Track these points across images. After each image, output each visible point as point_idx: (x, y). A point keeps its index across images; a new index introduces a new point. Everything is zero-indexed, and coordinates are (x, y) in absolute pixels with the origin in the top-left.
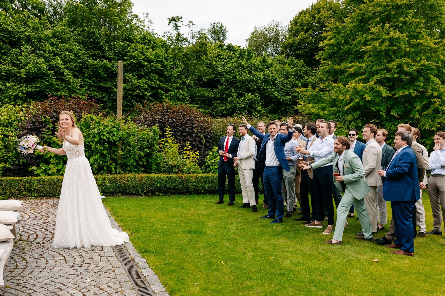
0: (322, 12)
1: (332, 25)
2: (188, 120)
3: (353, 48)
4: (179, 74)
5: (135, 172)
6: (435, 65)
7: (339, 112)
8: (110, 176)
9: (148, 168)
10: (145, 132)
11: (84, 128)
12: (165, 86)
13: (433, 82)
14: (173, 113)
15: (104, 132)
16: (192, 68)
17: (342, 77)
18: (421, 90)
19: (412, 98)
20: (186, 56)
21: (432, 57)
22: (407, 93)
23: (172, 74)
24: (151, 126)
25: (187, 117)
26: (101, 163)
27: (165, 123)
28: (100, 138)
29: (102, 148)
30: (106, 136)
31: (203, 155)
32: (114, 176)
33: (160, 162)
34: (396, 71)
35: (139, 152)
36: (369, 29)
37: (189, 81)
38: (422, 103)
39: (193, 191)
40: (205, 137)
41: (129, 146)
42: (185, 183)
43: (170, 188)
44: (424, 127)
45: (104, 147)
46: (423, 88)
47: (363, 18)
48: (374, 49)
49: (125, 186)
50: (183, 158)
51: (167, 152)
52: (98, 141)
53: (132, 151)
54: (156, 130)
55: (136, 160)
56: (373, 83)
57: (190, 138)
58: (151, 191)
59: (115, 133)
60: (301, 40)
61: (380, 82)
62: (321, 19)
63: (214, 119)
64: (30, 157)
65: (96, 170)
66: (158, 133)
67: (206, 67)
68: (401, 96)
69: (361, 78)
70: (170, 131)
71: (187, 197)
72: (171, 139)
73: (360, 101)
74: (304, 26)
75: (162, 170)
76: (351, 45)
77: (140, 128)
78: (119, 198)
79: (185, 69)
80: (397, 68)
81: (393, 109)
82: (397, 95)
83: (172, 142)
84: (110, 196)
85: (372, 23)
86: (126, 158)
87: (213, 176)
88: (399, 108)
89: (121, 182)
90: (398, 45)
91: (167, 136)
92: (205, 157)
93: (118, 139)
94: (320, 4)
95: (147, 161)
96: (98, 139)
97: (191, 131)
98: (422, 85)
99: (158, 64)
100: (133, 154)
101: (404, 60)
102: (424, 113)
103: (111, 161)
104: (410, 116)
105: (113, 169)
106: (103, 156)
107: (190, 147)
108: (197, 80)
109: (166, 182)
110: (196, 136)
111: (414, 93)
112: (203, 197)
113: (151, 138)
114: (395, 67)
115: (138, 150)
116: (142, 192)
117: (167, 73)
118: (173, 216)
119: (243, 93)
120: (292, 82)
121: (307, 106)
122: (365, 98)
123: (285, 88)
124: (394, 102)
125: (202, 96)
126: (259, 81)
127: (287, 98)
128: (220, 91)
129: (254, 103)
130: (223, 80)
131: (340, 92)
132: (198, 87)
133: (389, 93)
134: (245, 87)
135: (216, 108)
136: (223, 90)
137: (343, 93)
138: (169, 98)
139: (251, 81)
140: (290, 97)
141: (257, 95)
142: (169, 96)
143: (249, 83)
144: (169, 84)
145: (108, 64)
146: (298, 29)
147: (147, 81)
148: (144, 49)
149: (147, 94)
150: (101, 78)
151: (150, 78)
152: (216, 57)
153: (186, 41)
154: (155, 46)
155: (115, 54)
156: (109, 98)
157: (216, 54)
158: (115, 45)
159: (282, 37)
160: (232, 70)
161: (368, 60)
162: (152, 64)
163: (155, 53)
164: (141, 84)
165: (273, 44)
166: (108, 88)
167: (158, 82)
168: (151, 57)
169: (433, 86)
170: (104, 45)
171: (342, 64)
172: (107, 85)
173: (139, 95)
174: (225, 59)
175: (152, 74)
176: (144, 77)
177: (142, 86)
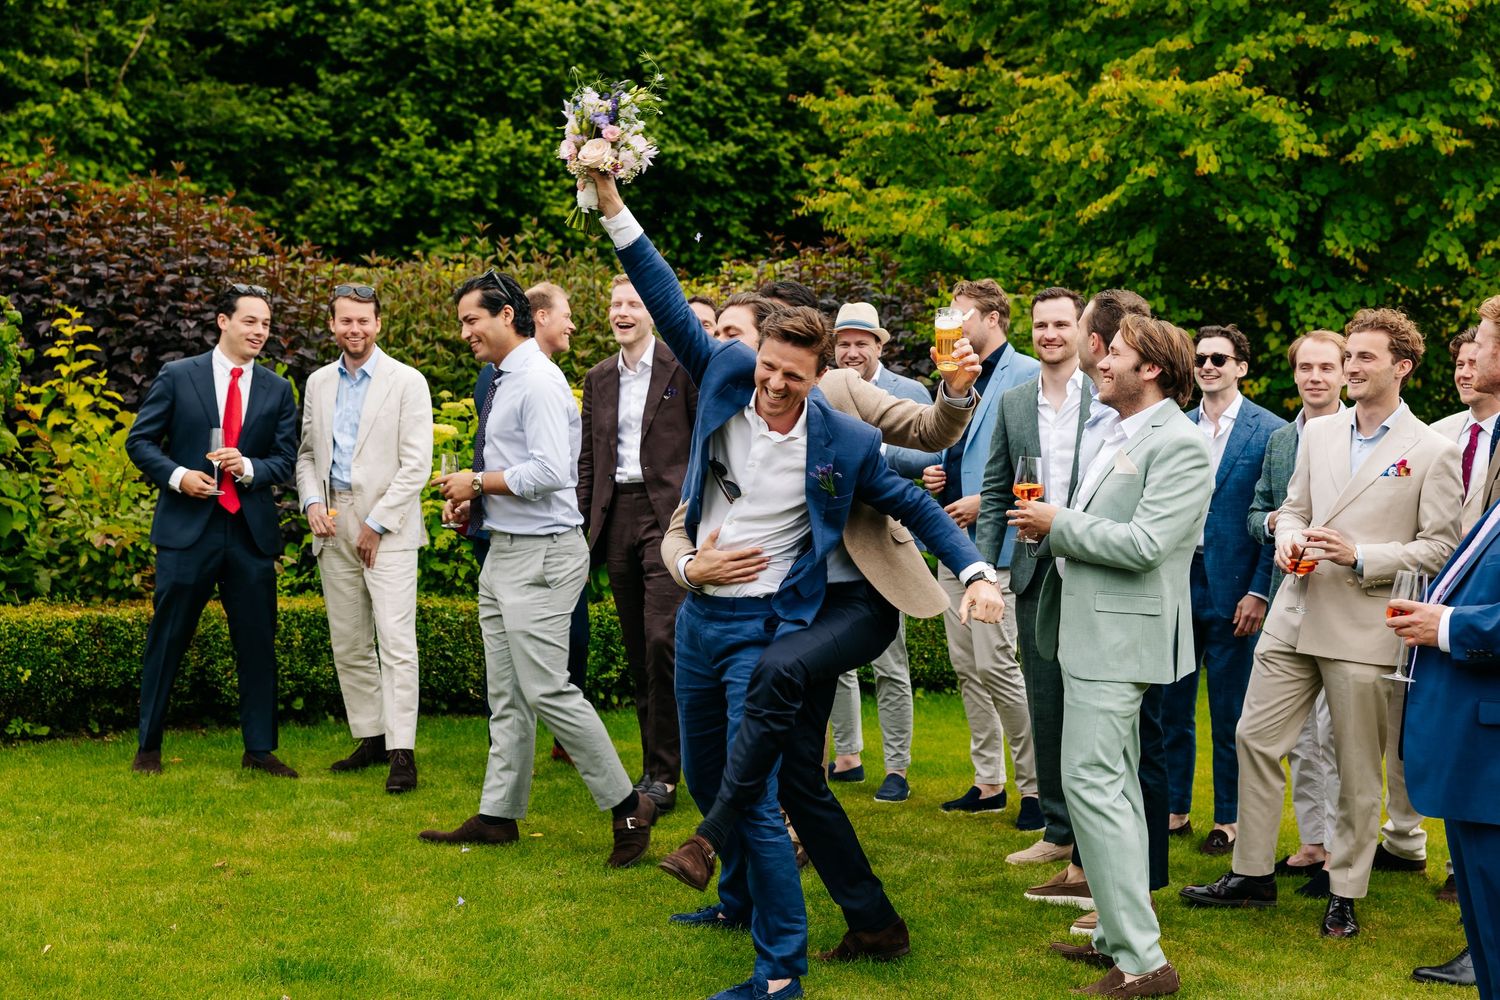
2: (186, 270)
14: (95, 226)
18: (1481, 121)
19: (1438, 162)
22: (1411, 136)
25: (179, 256)
27: (48, 294)
34: (1358, 13)
37: (141, 37)
38: (1481, 189)
43: (97, 692)
46: (1492, 112)
51: (66, 469)
56: (1233, 79)
61: (1268, 75)
66: (11, 348)
68: (1381, 155)
69: (1168, 45)
70: (82, 338)
72: (89, 388)
73: (1164, 174)
75: (44, 578)
81: (1335, 219)
82: (1360, 146)
83: (95, 409)
88: (1363, 215)
91: (64, 370)
98: (1486, 92)
102: (1489, 247)
104: (1418, 263)
108: (189, 35)
109: (71, 654)
111: (1448, 136)
118: (151, 872)
119: (460, 120)
120: (737, 62)
121: (872, 197)
122: (1192, 161)
123: (699, 99)
124: (1337, 183)
125: (225, 132)
126: (554, 52)
127: (713, 153)
128: (325, 103)
129: (531, 179)
130: (346, 40)
131: (1054, 119)
132: (196, 79)
133: (1313, 137)
134: (478, 82)
135: (304, 203)
136: (350, 99)
137: (1068, 130)
138: (24, 135)
139: (511, 51)
140: (732, 148)
141: (544, 135)
142: (23, 123)
143: (499, 64)
144: (20, 55)
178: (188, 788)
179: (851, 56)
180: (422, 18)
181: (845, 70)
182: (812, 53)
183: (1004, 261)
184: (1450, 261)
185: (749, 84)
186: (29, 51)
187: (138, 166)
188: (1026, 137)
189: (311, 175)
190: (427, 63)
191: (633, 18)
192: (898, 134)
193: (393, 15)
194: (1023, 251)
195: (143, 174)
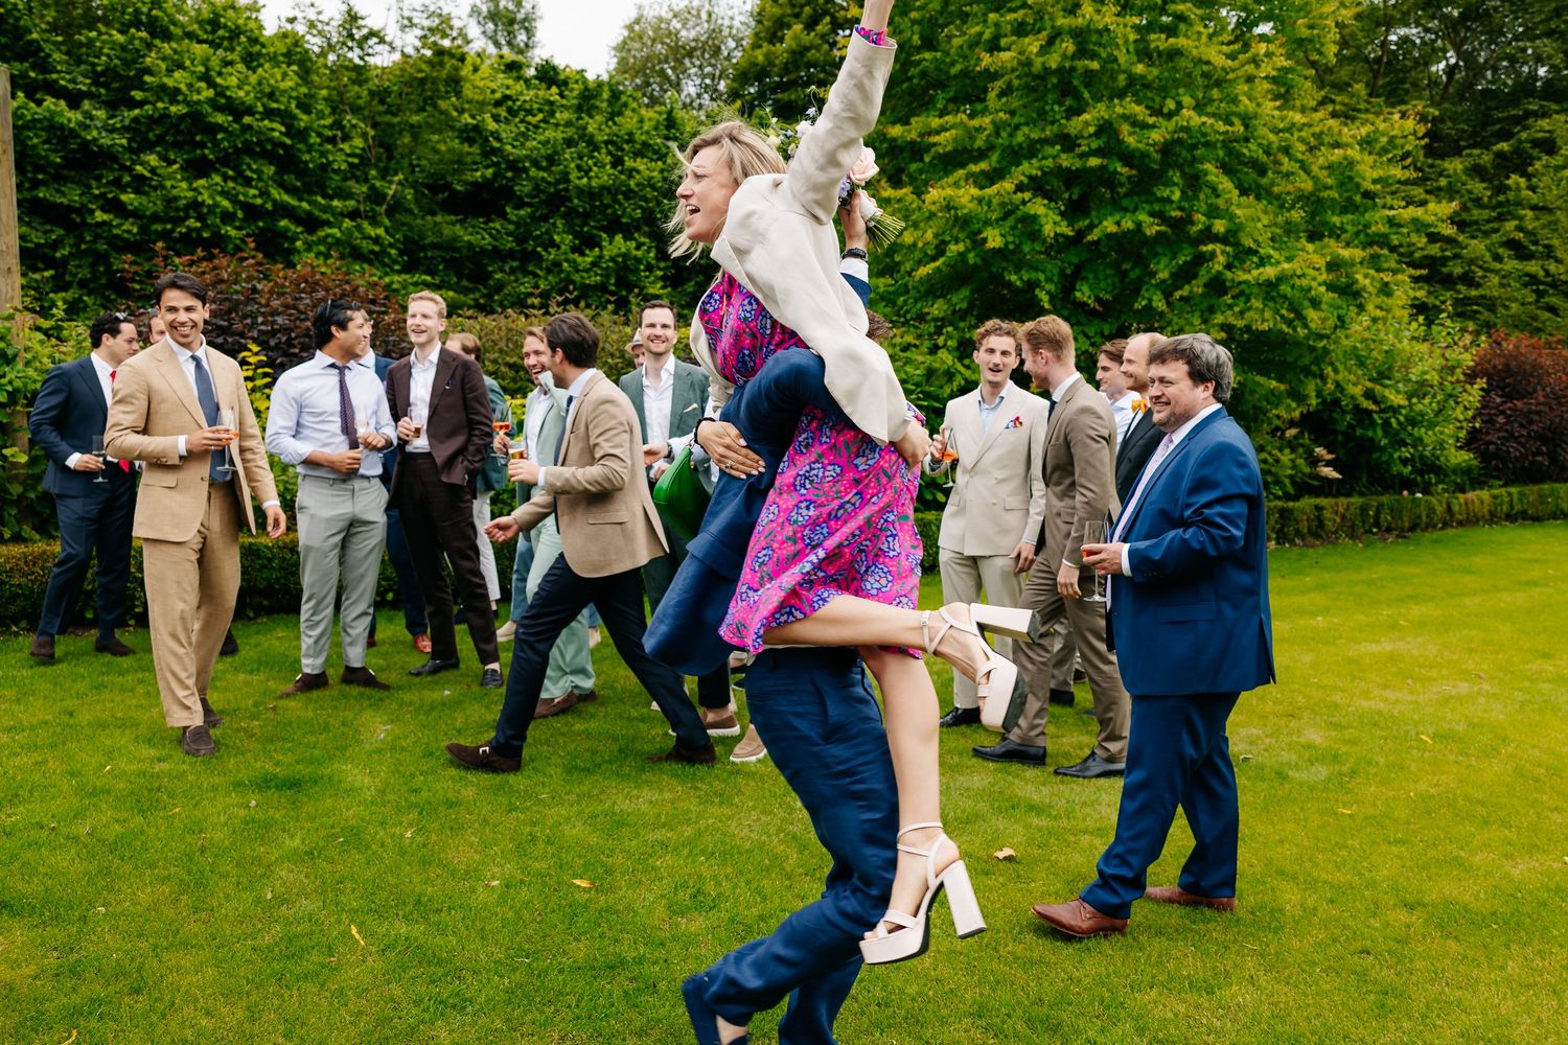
3: (953, 63)
4: (356, 161)
6: (1221, 129)
12: (304, 205)
13: (1212, 185)
16: (407, 140)
17: (913, 167)
18: (1173, 214)
19: (1146, 241)
20: (381, 95)
21: (1212, 101)
22: (1127, 224)
23: (330, 163)
27: (242, 335)
32: (5, 551)
34: (1094, 145)
37: (394, 187)
38: (1175, 257)
46: (1181, 209)
48: (1021, 64)
56: (1010, 187)
61: (1037, 186)
67: (461, 140)
68: (1108, 236)
69: (974, 168)
70: (262, 365)
73: (968, 250)
76: (946, 51)
79: (381, 145)
80: (1097, 134)
81: (1083, 279)
82: (1096, 231)
88: (1101, 276)
90: (1105, 52)
98: (1177, 196)
99: (271, 121)
101: (1122, 106)
102: (1177, 294)
104: (1137, 306)
108: (427, 186)
111: (1151, 225)
114: (1092, 130)
117: (306, 157)
119: (593, 236)
122: (985, 240)
124: (1085, 256)
125: (450, 246)
126: (649, 192)
128: (511, 227)
129: (636, 271)
130: (523, 188)
132: (433, 214)
133: (1064, 223)
134: (602, 212)
135: (500, 287)
136: (526, 224)
137: (915, 224)
138: (322, 248)
139: (623, 193)
141: (644, 244)
142: (319, 241)
143: (616, 201)
144: (319, 199)
145: (61, 114)
146: (783, 16)
147: (231, 184)
148: (215, 63)
149: (233, 233)
150: (42, 169)
151: (240, 174)
152: (498, 103)
153: (382, 41)
154: (259, 54)
155: (96, 78)
156: (77, 246)
157: (498, 95)
158: (91, 41)
159: (732, 44)
160: (556, 153)
161: (998, 105)
162: (247, 120)
163: (260, 83)
164: (205, 197)
165: (701, 67)
166: (70, 209)
167: (277, 194)
168: (241, 94)
169: (1213, 200)
170: (47, 41)
171: (913, 120)
172: (63, 194)
173: (199, 236)
174: (530, 112)
175: (248, 160)
176: (217, 171)
177: (210, 202)
180: (567, 174)
184: (1154, 304)
186: (324, 197)
187: (397, 267)
189: (503, 271)
190: (571, 201)
193: (551, 173)
194: (894, 304)
195: (399, 272)
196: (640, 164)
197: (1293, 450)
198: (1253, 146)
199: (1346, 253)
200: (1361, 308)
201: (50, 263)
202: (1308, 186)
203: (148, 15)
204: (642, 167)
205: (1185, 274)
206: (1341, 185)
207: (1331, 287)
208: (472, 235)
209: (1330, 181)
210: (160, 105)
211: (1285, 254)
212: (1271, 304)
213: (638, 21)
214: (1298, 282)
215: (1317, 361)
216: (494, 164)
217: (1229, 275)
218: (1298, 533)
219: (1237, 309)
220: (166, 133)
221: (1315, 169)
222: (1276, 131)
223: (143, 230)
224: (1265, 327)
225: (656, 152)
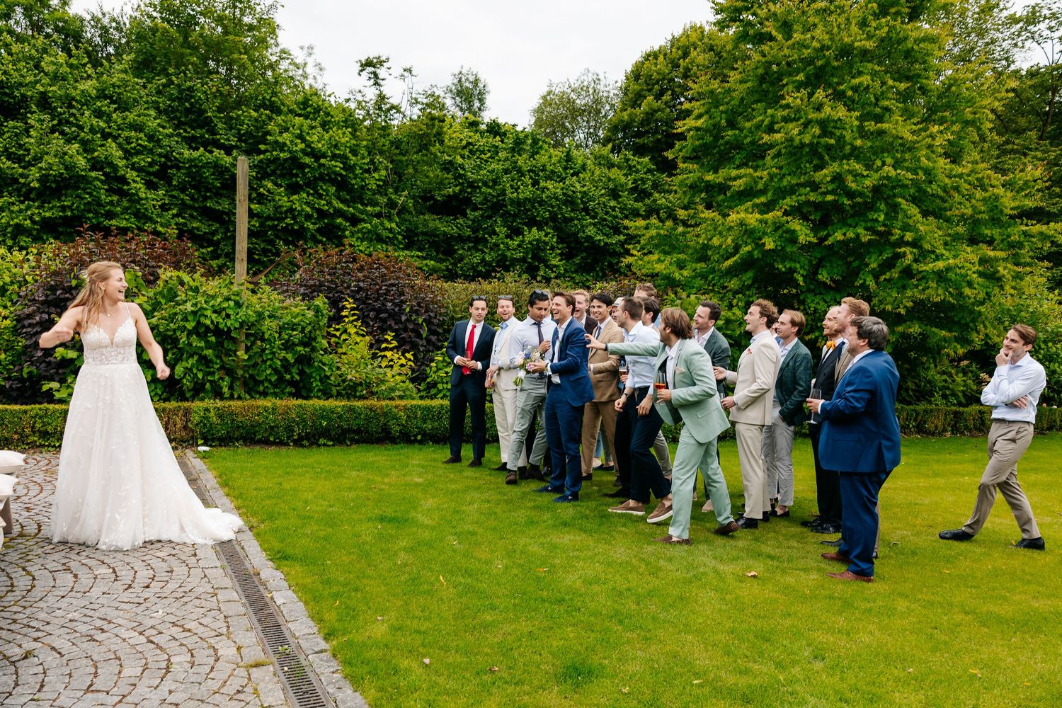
0: (693, 54)
1: (701, 87)
2: (393, 285)
3: (746, 137)
4: (381, 183)
5: (276, 395)
6: (911, 177)
7: (713, 271)
8: (219, 404)
9: (304, 387)
10: (297, 310)
11: (163, 301)
13: (905, 211)
14: (361, 269)
15: (206, 309)
16: (411, 170)
17: (721, 197)
18: (879, 229)
19: (863, 245)
20: (397, 144)
21: (905, 160)
22: (851, 235)
23: (366, 185)
24: (313, 298)
25: (390, 280)
26: (200, 375)
27: (343, 293)
28: (199, 323)
29: (202, 344)
30: (210, 318)
31: (422, 362)
32: (227, 403)
33: (328, 374)
34: (830, 188)
35: (283, 354)
36: (783, 97)
37: (402, 198)
38: (881, 255)
39: (399, 437)
40: (428, 322)
41: (263, 340)
42: (382, 419)
43: (350, 430)
44: (882, 307)
45: (207, 342)
46: (885, 225)
47: (766, 73)
48: (786, 140)
49: (252, 426)
50: (380, 367)
51: (345, 354)
52: (194, 328)
53: (267, 352)
54: (321, 305)
55: (276, 370)
56: (779, 213)
57: (396, 324)
58: (307, 437)
59: (230, 312)
60: (647, 113)
61: (796, 212)
62: (690, 70)
63: (449, 283)
64: (44, 361)
65: (190, 390)
66: (325, 312)
67: (442, 170)
68: (839, 242)
69: (757, 201)
70: (353, 309)
71: (386, 449)
72: (355, 326)
73: (754, 250)
74: (654, 85)
75: (334, 391)
76: (741, 130)
77: (288, 302)
78: (240, 450)
79: (395, 173)
80: (832, 181)
81: (823, 267)
82: (831, 239)
83: (357, 333)
84: (221, 446)
85: (787, 84)
86: (255, 365)
87: (442, 406)
88: (835, 265)
89: (244, 416)
90: (838, 133)
92: (428, 366)
93: (237, 325)
94: (688, 36)
95: (301, 373)
96: (193, 324)
97: (397, 309)
98: (882, 218)
99: (336, 161)
100: (269, 357)
101: (848, 164)
102: (882, 278)
103: (222, 372)
104: (857, 284)
105: (225, 390)
106: (204, 360)
107: (395, 343)
108: (421, 197)
109: (340, 417)
110: (407, 320)
111: (866, 235)
112: (420, 450)
113: (310, 324)
114: (829, 179)
115: (281, 349)
116: (288, 438)
117: (354, 182)
118: (350, 488)
119: (519, 228)
120: (625, 205)
121: (646, 258)
122: (764, 244)
123: (610, 219)
124: (824, 254)
125: (433, 233)
126: (554, 202)
127: (614, 240)
128: (470, 222)
129: (544, 250)
130: (477, 198)
131: (715, 229)
132: (424, 214)
133: (812, 235)
134: (525, 214)
135: (461, 259)
136: (479, 221)
137: (720, 233)
138: (360, 235)
139: (538, 202)
140: (622, 238)
142: (359, 231)
143: (534, 207)
144: (359, 206)
145: (222, 159)
146: (642, 90)
147: (311, 198)
148: (305, 128)
149: (311, 226)
150: (208, 190)
151: (316, 192)
152: (464, 148)
153: (398, 111)
154: (330, 121)
155: (240, 138)
156: (225, 233)
157: (464, 143)
158: (239, 116)
159: (608, 107)
160: (498, 178)
161: (772, 163)
162: (322, 161)
163: (330, 139)
164: (297, 206)
165: (588, 122)
166: (223, 213)
167: (335, 202)
168: (320, 145)
169: (905, 220)
170: (215, 117)
171: (720, 171)
172: (220, 204)
173: (293, 228)
174: (483, 152)
175: (321, 184)
176: (303, 190)
177: (299, 208)
178: (373, 463)
179: (670, 202)
180: (505, 190)
181: (668, 207)
182: (655, 201)
183: (699, 282)
184: (867, 283)
185: (630, 214)
186: (363, 204)
187: (401, 246)
188: (703, 236)
189: (463, 249)
190: (506, 207)
191: (585, 189)
192: (658, 234)
193: (494, 190)
195: (403, 249)
196: (549, 184)
197: (965, 374)
198: (934, 186)
199: (992, 254)
200: (1002, 288)
201: (211, 243)
202: (969, 211)
203: (270, 100)
204: (550, 187)
205: (888, 265)
206: (991, 210)
207: (981, 274)
208: (444, 226)
209: (983, 208)
210: (275, 153)
211: (953, 253)
212: (943, 285)
213: (549, 93)
214: (958, 271)
215: (974, 320)
216: (460, 184)
217: (915, 266)
218: (967, 428)
219: (920, 288)
220: (277, 169)
221: (973, 201)
222: (950, 177)
223: (262, 225)
224: (938, 299)
225: (558, 177)
